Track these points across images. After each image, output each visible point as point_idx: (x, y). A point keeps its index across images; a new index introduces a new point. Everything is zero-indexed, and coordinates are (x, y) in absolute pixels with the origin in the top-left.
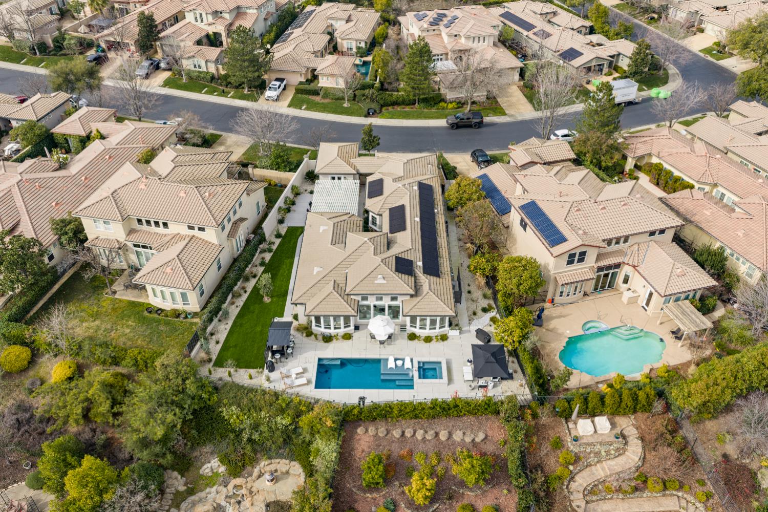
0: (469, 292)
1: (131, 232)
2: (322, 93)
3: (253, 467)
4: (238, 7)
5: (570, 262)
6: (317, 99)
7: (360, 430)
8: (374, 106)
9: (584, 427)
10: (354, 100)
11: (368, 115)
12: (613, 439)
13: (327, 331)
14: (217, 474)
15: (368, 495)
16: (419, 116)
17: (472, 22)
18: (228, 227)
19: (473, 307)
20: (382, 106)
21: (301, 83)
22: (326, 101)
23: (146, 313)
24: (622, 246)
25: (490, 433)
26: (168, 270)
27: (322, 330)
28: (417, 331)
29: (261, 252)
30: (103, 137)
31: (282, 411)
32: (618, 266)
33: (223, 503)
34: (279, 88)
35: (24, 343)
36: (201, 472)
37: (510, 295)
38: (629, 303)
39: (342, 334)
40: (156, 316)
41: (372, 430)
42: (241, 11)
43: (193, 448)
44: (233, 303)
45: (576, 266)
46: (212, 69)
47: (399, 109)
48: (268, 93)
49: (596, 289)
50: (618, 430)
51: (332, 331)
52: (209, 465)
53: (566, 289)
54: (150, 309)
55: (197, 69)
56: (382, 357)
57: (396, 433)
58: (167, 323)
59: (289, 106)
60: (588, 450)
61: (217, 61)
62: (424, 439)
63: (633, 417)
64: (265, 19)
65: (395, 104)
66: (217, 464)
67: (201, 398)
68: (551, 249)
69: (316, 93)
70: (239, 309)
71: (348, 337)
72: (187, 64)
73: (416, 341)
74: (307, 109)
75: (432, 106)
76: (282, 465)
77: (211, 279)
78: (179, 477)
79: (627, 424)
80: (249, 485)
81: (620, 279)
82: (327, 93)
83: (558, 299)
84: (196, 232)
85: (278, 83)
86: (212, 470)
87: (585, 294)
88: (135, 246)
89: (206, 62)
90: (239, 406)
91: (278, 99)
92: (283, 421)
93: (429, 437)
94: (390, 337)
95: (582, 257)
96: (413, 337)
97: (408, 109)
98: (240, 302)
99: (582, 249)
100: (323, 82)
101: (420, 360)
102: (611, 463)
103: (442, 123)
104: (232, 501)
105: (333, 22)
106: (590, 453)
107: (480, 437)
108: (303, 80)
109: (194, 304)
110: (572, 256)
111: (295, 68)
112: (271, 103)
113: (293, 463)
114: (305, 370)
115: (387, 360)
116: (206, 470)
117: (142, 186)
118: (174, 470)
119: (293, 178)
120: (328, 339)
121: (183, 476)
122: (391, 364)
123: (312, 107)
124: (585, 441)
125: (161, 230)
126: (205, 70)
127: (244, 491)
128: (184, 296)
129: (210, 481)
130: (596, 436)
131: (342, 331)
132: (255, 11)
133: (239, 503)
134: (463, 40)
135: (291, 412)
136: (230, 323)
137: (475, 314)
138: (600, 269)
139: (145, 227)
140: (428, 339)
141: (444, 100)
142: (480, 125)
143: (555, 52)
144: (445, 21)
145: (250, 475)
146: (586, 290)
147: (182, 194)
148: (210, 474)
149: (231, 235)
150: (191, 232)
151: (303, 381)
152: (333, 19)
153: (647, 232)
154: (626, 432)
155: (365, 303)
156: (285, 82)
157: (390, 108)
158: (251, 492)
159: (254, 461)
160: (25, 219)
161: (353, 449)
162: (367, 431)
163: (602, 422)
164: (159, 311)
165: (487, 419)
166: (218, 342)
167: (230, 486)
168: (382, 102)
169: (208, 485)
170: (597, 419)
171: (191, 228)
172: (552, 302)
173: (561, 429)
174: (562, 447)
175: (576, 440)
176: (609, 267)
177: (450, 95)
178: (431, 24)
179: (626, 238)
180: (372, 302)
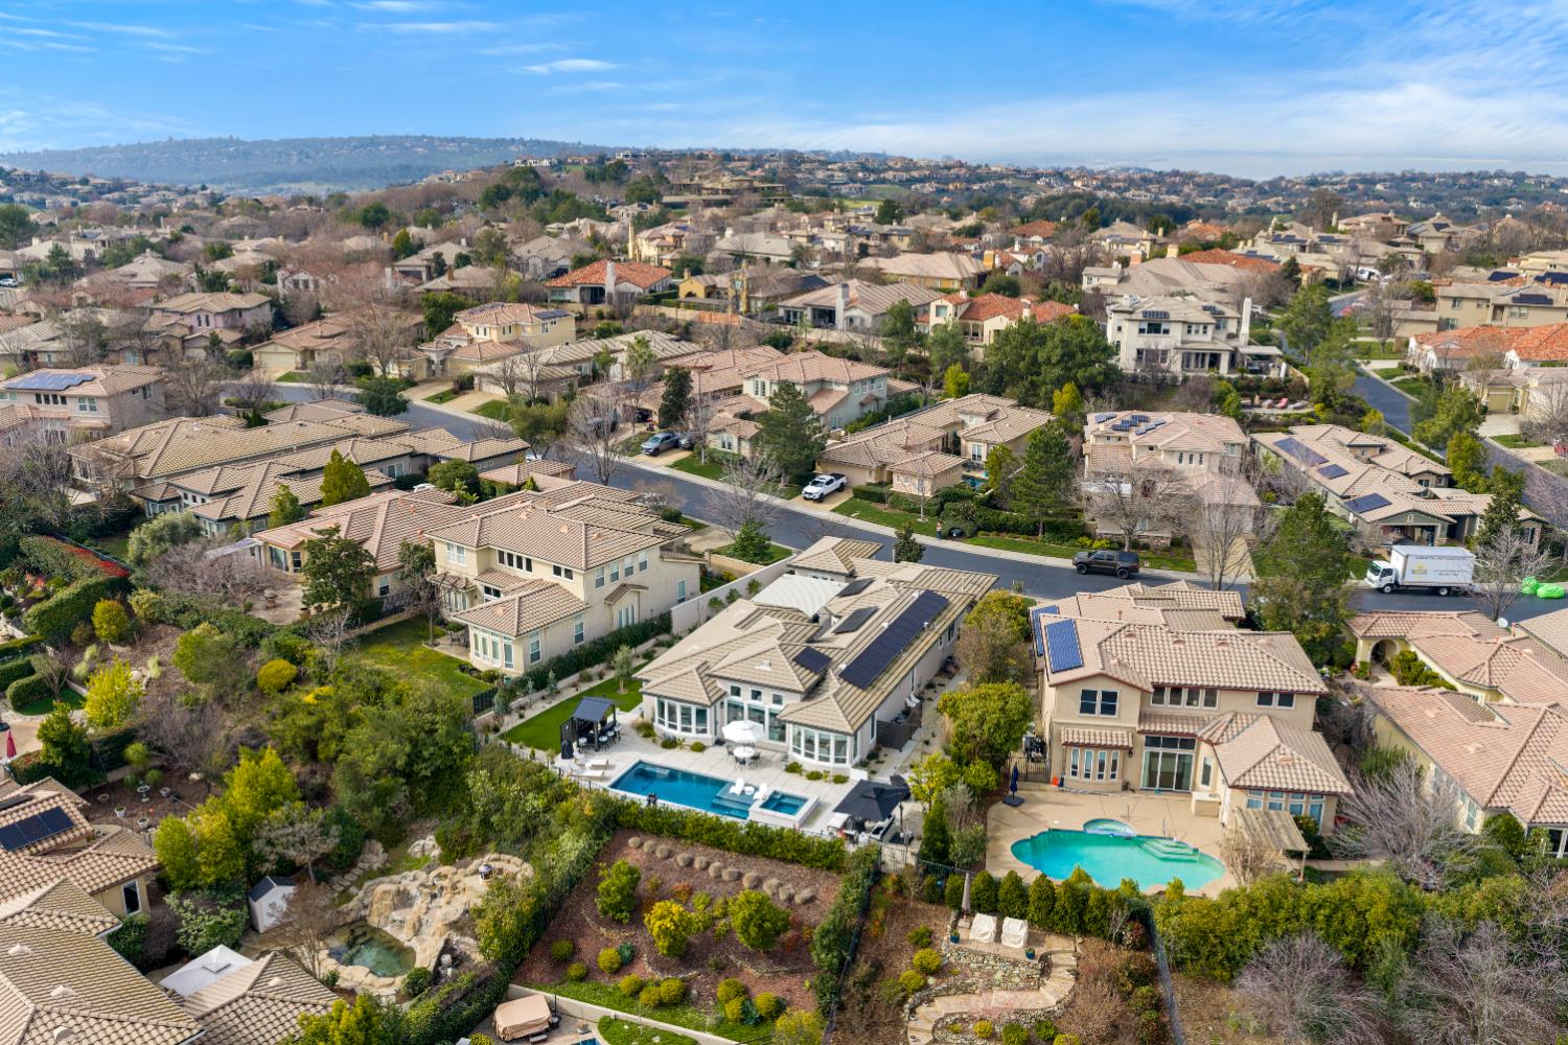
0: (925, 742)
1: (487, 570)
2: (890, 500)
3: (473, 858)
4: (822, 381)
5: (1087, 708)
6: (881, 507)
7: (632, 841)
8: (967, 526)
9: (980, 927)
10: (938, 514)
11: (949, 536)
12: (1023, 957)
13: (672, 732)
14: (427, 858)
15: (603, 930)
16: (1034, 551)
17: (1186, 431)
20: (979, 529)
21: (868, 485)
22: (894, 511)
23: (458, 672)
24: (1198, 709)
25: (821, 895)
26: (501, 611)
27: (665, 729)
28: (801, 758)
30: (535, 488)
32: (1189, 742)
33: (413, 891)
34: (828, 483)
35: (293, 660)
36: (409, 850)
38: (1198, 812)
39: (692, 742)
40: (467, 675)
41: (649, 843)
42: (828, 387)
43: (415, 817)
44: (574, 685)
45: (1100, 719)
46: (746, 450)
47: (1007, 537)
48: (809, 489)
49: (1150, 783)
50: (1039, 951)
51: (678, 733)
52: (422, 842)
53: (1084, 760)
54: (465, 668)
55: (724, 449)
56: (730, 779)
57: (681, 858)
58: (476, 685)
59: (834, 511)
60: (973, 965)
61: (752, 441)
62: (719, 877)
63: (1080, 940)
64: (862, 405)
65: (1002, 528)
66: (432, 844)
67: (450, 752)
68: (1051, 675)
69: (881, 499)
70: (577, 694)
71: (699, 748)
72: (714, 443)
73: (795, 774)
74: (858, 517)
75: (1063, 540)
76: (512, 864)
77: (559, 642)
78: (382, 851)
79: (1063, 950)
80: (456, 878)
81: (1196, 772)
82: (898, 500)
84: (562, 580)
86: (423, 851)
87: (1126, 787)
88: (488, 590)
89: (740, 439)
90: (491, 771)
91: (821, 499)
92: (535, 802)
93: (725, 876)
94: (755, 758)
95: (1110, 703)
96: (794, 768)
97: (1021, 539)
98: (585, 687)
99: (1108, 687)
101: (778, 789)
102: (1007, 995)
103: (1068, 564)
104: (426, 891)
105: (966, 418)
106: (973, 971)
107: (804, 895)
108: (872, 480)
109: (517, 670)
110: (1088, 695)
111: (864, 460)
112: (809, 503)
113: (526, 863)
114: (606, 767)
115: (733, 784)
116: (415, 849)
117: (523, 516)
118: (380, 841)
119: (756, 570)
120: (670, 744)
121: (386, 850)
122: (736, 790)
123: (868, 515)
124: (972, 947)
125: (523, 573)
126: (734, 450)
127: (446, 883)
128: (507, 649)
129: (414, 864)
130: (994, 946)
131: (692, 736)
132: (844, 388)
133: (434, 896)
134: (1161, 456)
135: (549, 792)
136: (553, 704)
138: (1153, 740)
139: (505, 567)
140: (815, 776)
141: (1089, 536)
144: (1142, 427)
145: (465, 866)
146: (1130, 778)
147: (564, 530)
148: (418, 856)
149: (613, 598)
150: (555, 579)
151: (600, 775)
152: (964, 413)
153: (1253, 690)
154: (1054, 959)
155: (735, 699)
156: (843, 480)
157: (992, 535)
158: (454, 887)
159: (480, 851)
160: (376, 537)
162: (641, 846)
163: (1017, 929)
164: (472, 671)
165: (827, 877)
166: (522, 717)
167: (433, 873)
168: (980, 522)
169: (410, 869)
170: (1007, 920)
171: (557, 571)
172: (1061, 785)
173: (942, 923)
174: (929, 944)
175: (956, 939)
176: (1170, 741)
177: (1103, 528)
178: (1115, 428)
179: (1211, 693)
180: (745, 699)
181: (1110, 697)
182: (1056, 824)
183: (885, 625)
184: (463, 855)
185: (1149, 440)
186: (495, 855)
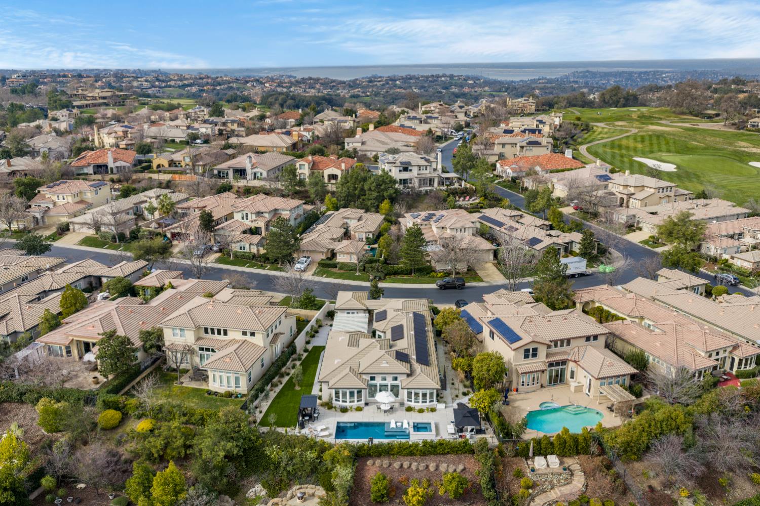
0: (453, 384)
1: (198, 339)
2: (338, 266)
3: (287, 490)
4: (276, 210)
5: (526, 357)
6: (335, 270)
7: (369, 462)
8: (380, 275)
9: (539, 462)
10: (364, 270)
12: (562, 471)
13: (344, 404)
14: (259, 497)
16: (414, 282)
17: (456, 218)
18: (271, 336)
19: (456, 392)
20: (386, 275)
21: (322, 260)
22: (342, 271)
23: (206, 395)
24: (565, 348)
25: (467, 466)
26: (228, 360)
27: (341, 403)
28: (412, 404)
29: (292, 361)
30: (173, 288)
31: (311, 447)
32: (564, 362)
34: (306, 262)
35: (117, 408)
36: (247, 495)
37: (482, 380)
38: (576, 391)
39: (355, 407)
40: (214, 396)
41: (378, 462)
42: (278, 212)
43: (242, 477)
44: (272, 390)
45: (531, 360)
46: (254, 250)
47: (399, 277)
48: (298, 266)
49: (550, 382)
50: (565, 466)
51: (348, 404)
52: (253, 489)
53: (526, 379)
54: (209, 392)
55: (242, 250)
56: (386, 421)
57: (396, 465)
58: (221, 401)
59: (313, 275)
60: (543, 480)
61: (258, 245)
62: (417, 469)
63: (576, 457)
64: (295, 219)
65: (396, 273)
66: (259, 489)
67: (250, 440)
68: (511, 346)
69: (335, 266)
70: (276, 394)
71: (359, 409)
72: (235, 247)
73: (412, 412)
74: (327, 277)
75: (424, 275)
76: (309, 489)
77: (257, 371)
78: (230, 500)
79: (573, 462)
80: (284, 503)
81: (568, 374)
82: (344, 266)
83: (520, 387)
84: (248, 338)
85: (305, 259)
86: (256, 494)
87: (542, 386)
88: (202, 349)
89: (250, 245)
90: (278, 445)
91: (305, 270)
92: (311, 455)
93: (421, 468)
94: (391, 408)
95: (535, 353)
96: (409, 409)
97: (406, 277)
98: (278, 389)
99: (534, 346)
100: (340, 259)
101: (415, 421)
102: (563, 488)
103: (433, 286)
105: (348, 221)
106: (544, 482)
107: (461, 467)
108: (324, 257)
109: (243, 388)
110: (527, 351)
111: (319, 249)
112: (299, 273)
113: (318, 487)
114: (327, 428)
115: (390, 423)
116: (251, 493)
118: (225, 495)
119: (317, 314)
120: (344, 410)
121: (232, 499)
122: (393, 425)
123: (330, 275)
124: (540, 472)
125: (222, 337)
126: (248, 251)
128: (237, 379)
129: (255, 502)
130: (548, 469)
131: (356, 404)
132: (288, 212)
134: (448, 231)
136: (270, 402)
137: (457, 396)
138: (551, 365)
139: (210, 335)
140: (421, 411)
141: (434, 271)
142: (462, 287)
143: (523, 240)
144: (435, 218)
145: (285, 496)
146: (543, 382)
147: (239, 311)
148: (254, 497)
149: (273, 341)
150: (244, 338)
151: (326, 433)
152: (348, 218)
153: (583, 337)
155: (373, 382)
156: (310, 259)
157: (392, 276)
159: (288, 486)
161: (363, 477)
162: (374, 463)
163: (553, 460)
164: (216, 393)
165: (465, 457)
166: (261, 412)
167: (270, 504)
168: (385, 272)
169: (252, 505)
170: (549, 457)
171: (245, 333)
172: (517, 391)
173: (524, 465)
174: (523, 476)
175: (533, 470)
176: (558, 363)
177: (438, 267)
178: (424, 220)
179: (569, 341)
180: (378, 381)
181: (535, 350)
182: (529, 409)
183: (413, 333)
184: (280, 490)
185: (441, 224)
186: (298, 487)
